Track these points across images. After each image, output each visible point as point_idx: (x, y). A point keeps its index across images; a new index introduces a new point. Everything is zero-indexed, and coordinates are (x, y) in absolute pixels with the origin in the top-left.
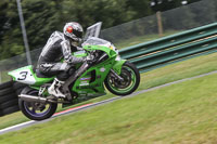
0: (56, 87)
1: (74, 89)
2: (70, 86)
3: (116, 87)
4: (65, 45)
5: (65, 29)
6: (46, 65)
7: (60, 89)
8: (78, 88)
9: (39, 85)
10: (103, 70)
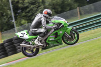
0: (38, 40)
1: (47, 41)
2: (45, 40)
3: (67, 41)
4: (43, 20)
5: (43, 12)
6: (34, 30)
7: (41, 41)
8: (49, 41)
9: (30, 39)
10: (61, 32)
